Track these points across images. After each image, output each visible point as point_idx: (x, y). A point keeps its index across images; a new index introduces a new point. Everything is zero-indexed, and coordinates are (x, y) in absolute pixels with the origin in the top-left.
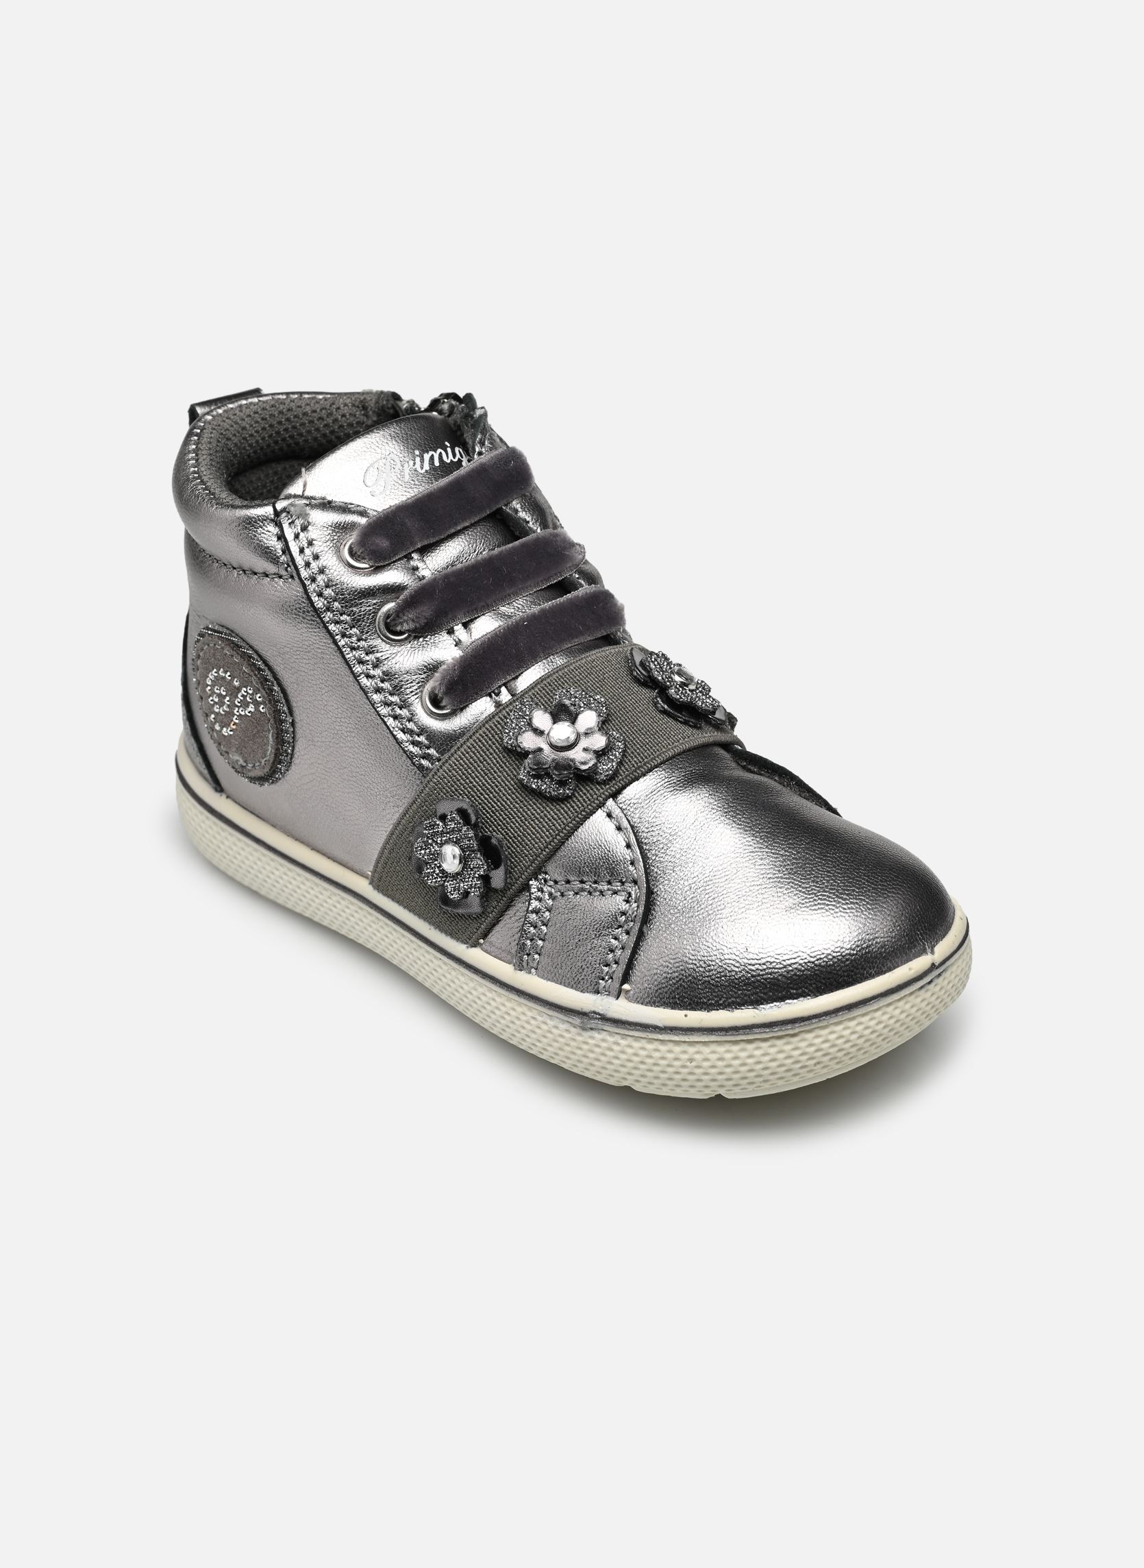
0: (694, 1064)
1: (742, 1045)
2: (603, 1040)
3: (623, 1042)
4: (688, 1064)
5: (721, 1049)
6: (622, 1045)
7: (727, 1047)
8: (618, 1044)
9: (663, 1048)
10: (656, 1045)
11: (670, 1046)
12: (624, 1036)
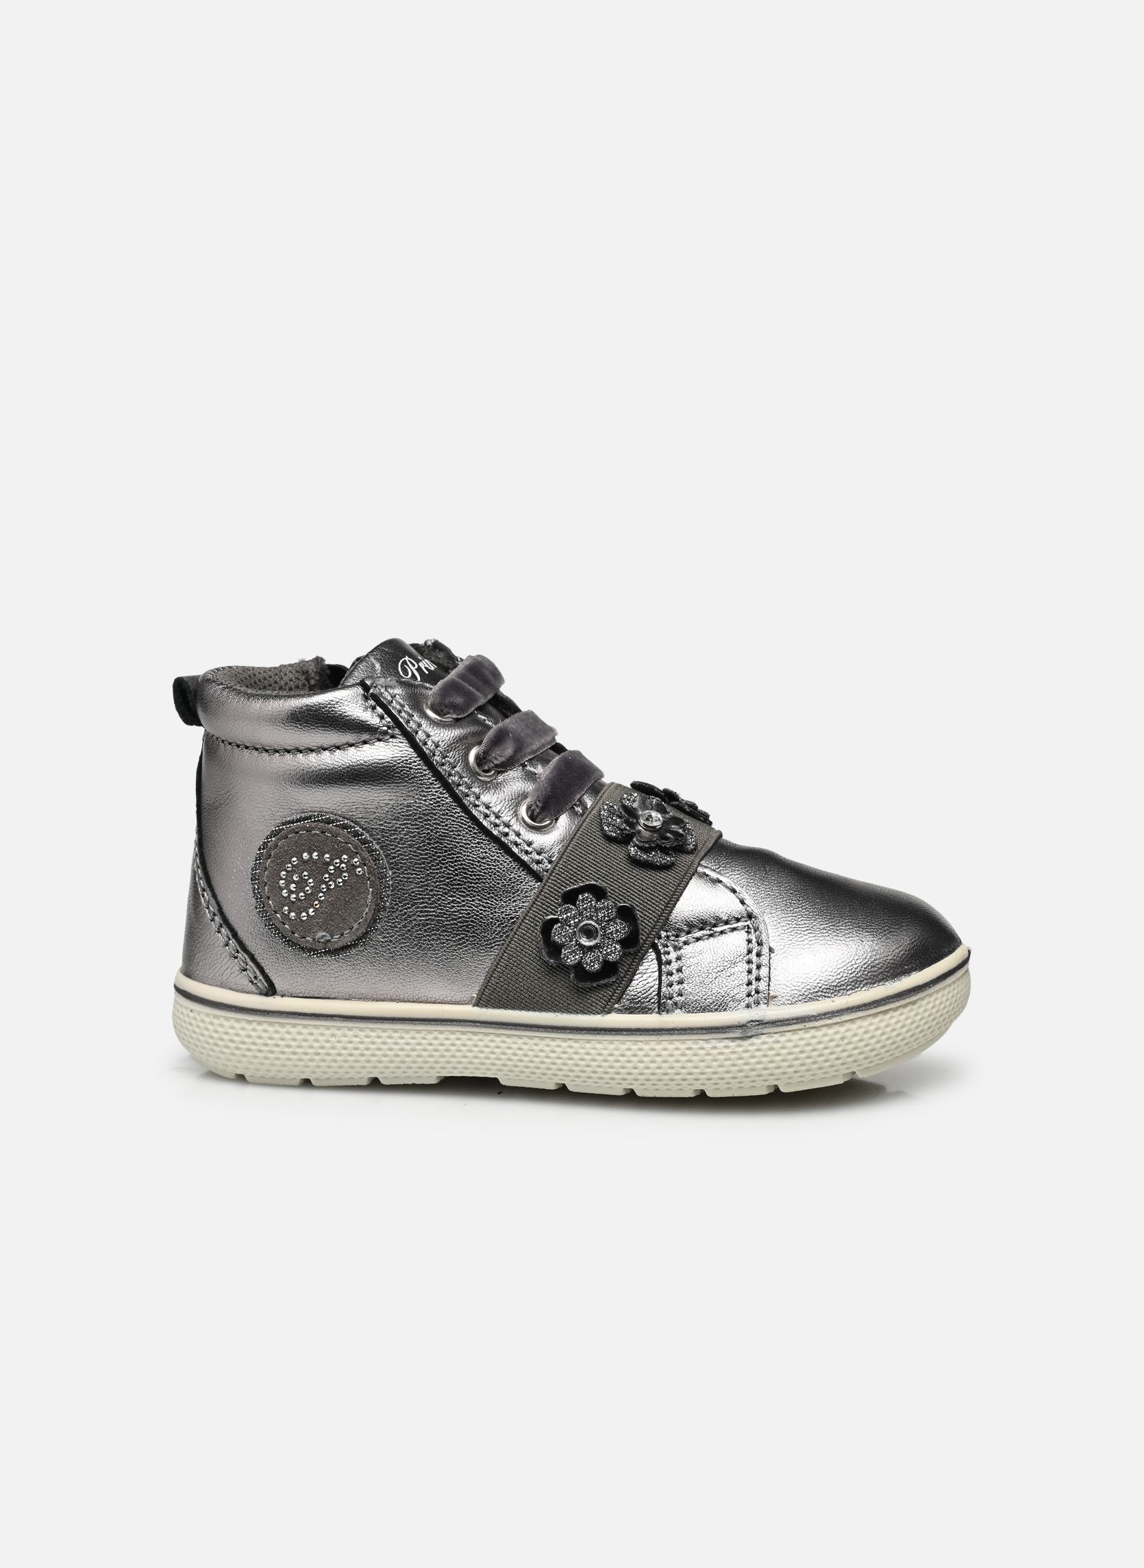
0: (846, 1041)
1: (880, 1017)
2: (764, 1043)
3: (783, 1039)
4: (841, 1042)
5: (865, 1023)
6: (782, 1041)
7: (870, 1020)
8: (778, 1042)
9: (819, 1034)
10: (813, 1032)
11: (825, 1030)
12: (782, 1034)
